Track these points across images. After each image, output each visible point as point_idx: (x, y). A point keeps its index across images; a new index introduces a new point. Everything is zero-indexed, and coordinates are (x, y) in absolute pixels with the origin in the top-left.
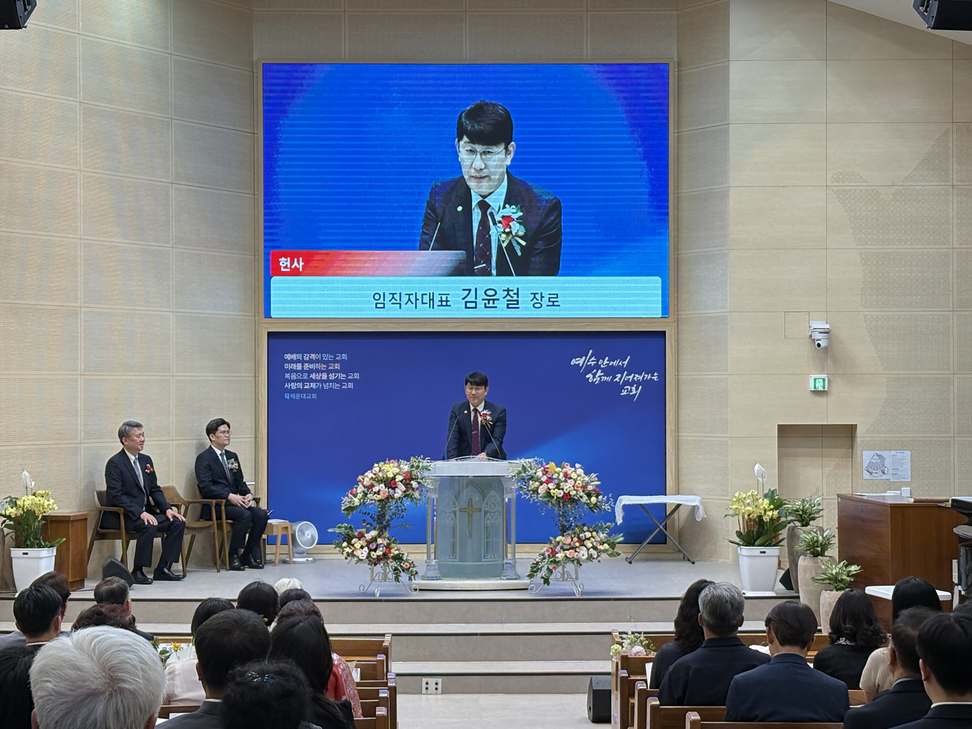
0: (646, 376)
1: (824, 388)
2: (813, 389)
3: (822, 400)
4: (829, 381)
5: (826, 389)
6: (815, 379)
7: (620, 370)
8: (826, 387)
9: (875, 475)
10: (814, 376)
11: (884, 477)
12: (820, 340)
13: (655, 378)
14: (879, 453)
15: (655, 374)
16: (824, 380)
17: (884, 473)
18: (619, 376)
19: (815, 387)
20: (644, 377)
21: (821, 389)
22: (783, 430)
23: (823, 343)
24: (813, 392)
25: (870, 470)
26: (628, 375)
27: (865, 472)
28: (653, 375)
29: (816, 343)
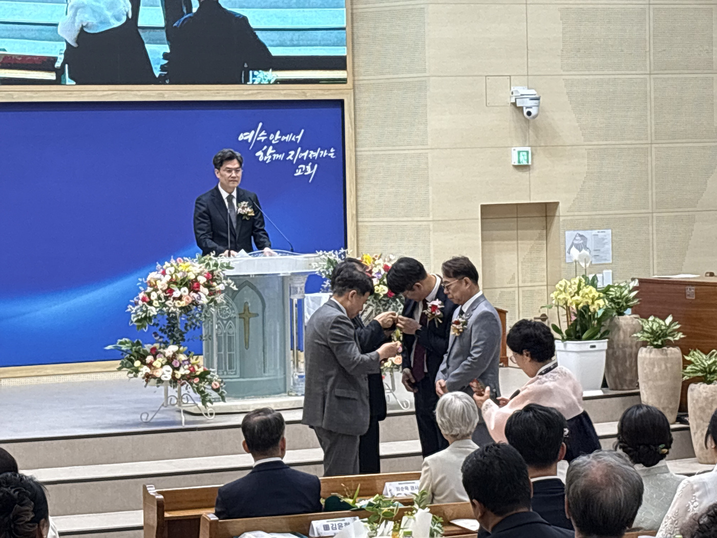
0: (322, 152)
1: (528, 162)
2: (517, 164)
3: (524, 175)
4: (532, 154)
5: (530, 163)
6: (519, 152)
7: (293, 146)
8: (530, 161)
10: (518, 149)
12: (531, 107)
13: (332, 155)
14: (581, 233)
15: (332, 150)
16: (527, 152)
18: (292, 153)
19: (519, 162)
20: (320, 154)
21: (525, 163)
22: (486, 210)
23: (534, 111)
24: (516, 167)
26: (303, 151)
28: (329, 152)
29: (525, 111)
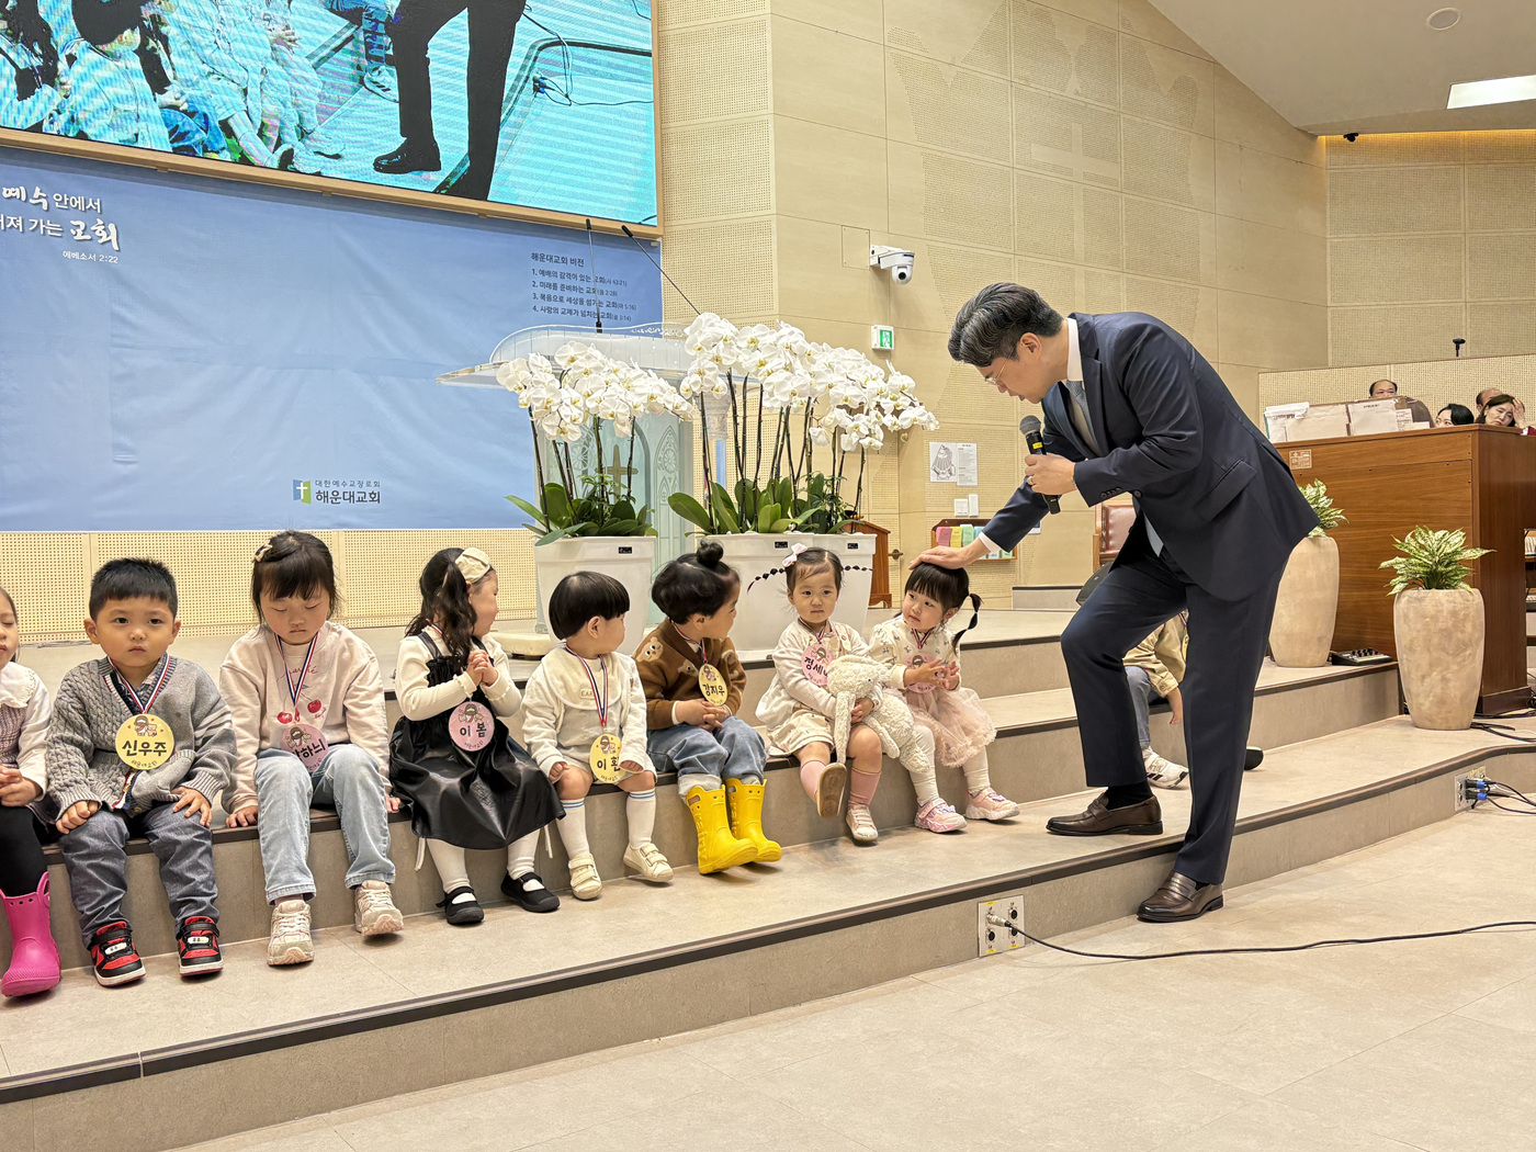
1: (890, 345)
2: (878, 347)
4: (896, 337)
5: (892, 348)
6: (881, 332)
8: (893, 344)
9: (942, 476)
10: (880, 327)
11: (952, 479)
12: (904, 267)
16: (890, 332)
17: (951, 474)
19: (882, 345)
21: (888, 347)
24: (875, 350)
25: (938, 470)
27: (932, 472)
